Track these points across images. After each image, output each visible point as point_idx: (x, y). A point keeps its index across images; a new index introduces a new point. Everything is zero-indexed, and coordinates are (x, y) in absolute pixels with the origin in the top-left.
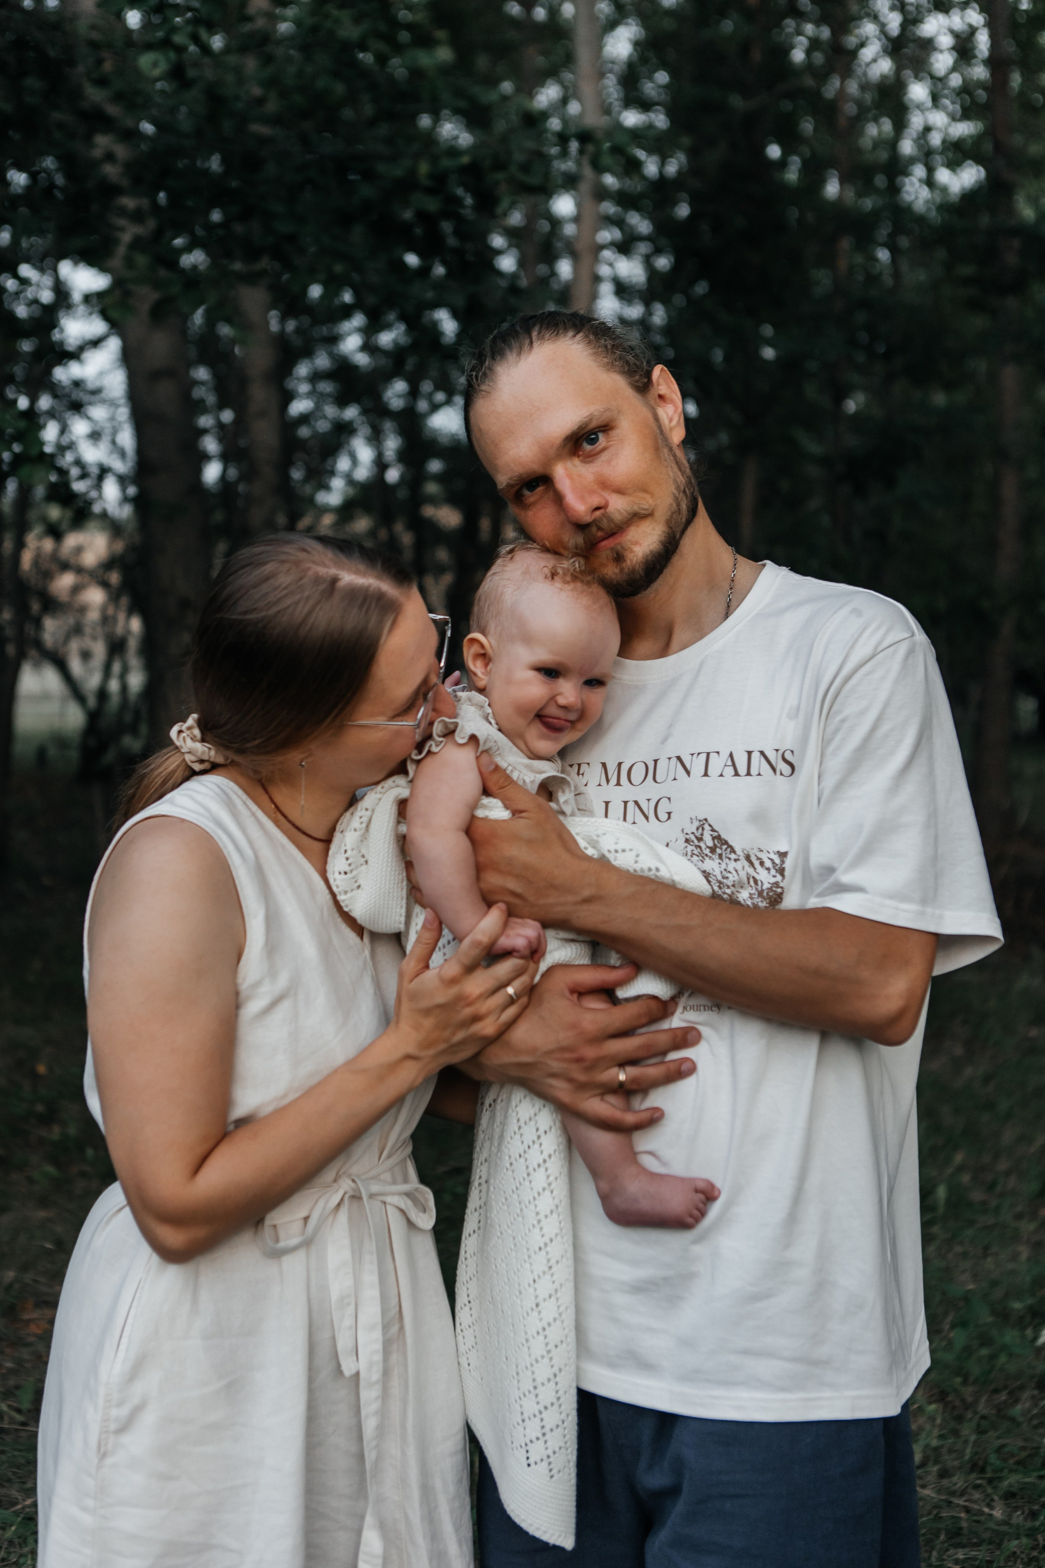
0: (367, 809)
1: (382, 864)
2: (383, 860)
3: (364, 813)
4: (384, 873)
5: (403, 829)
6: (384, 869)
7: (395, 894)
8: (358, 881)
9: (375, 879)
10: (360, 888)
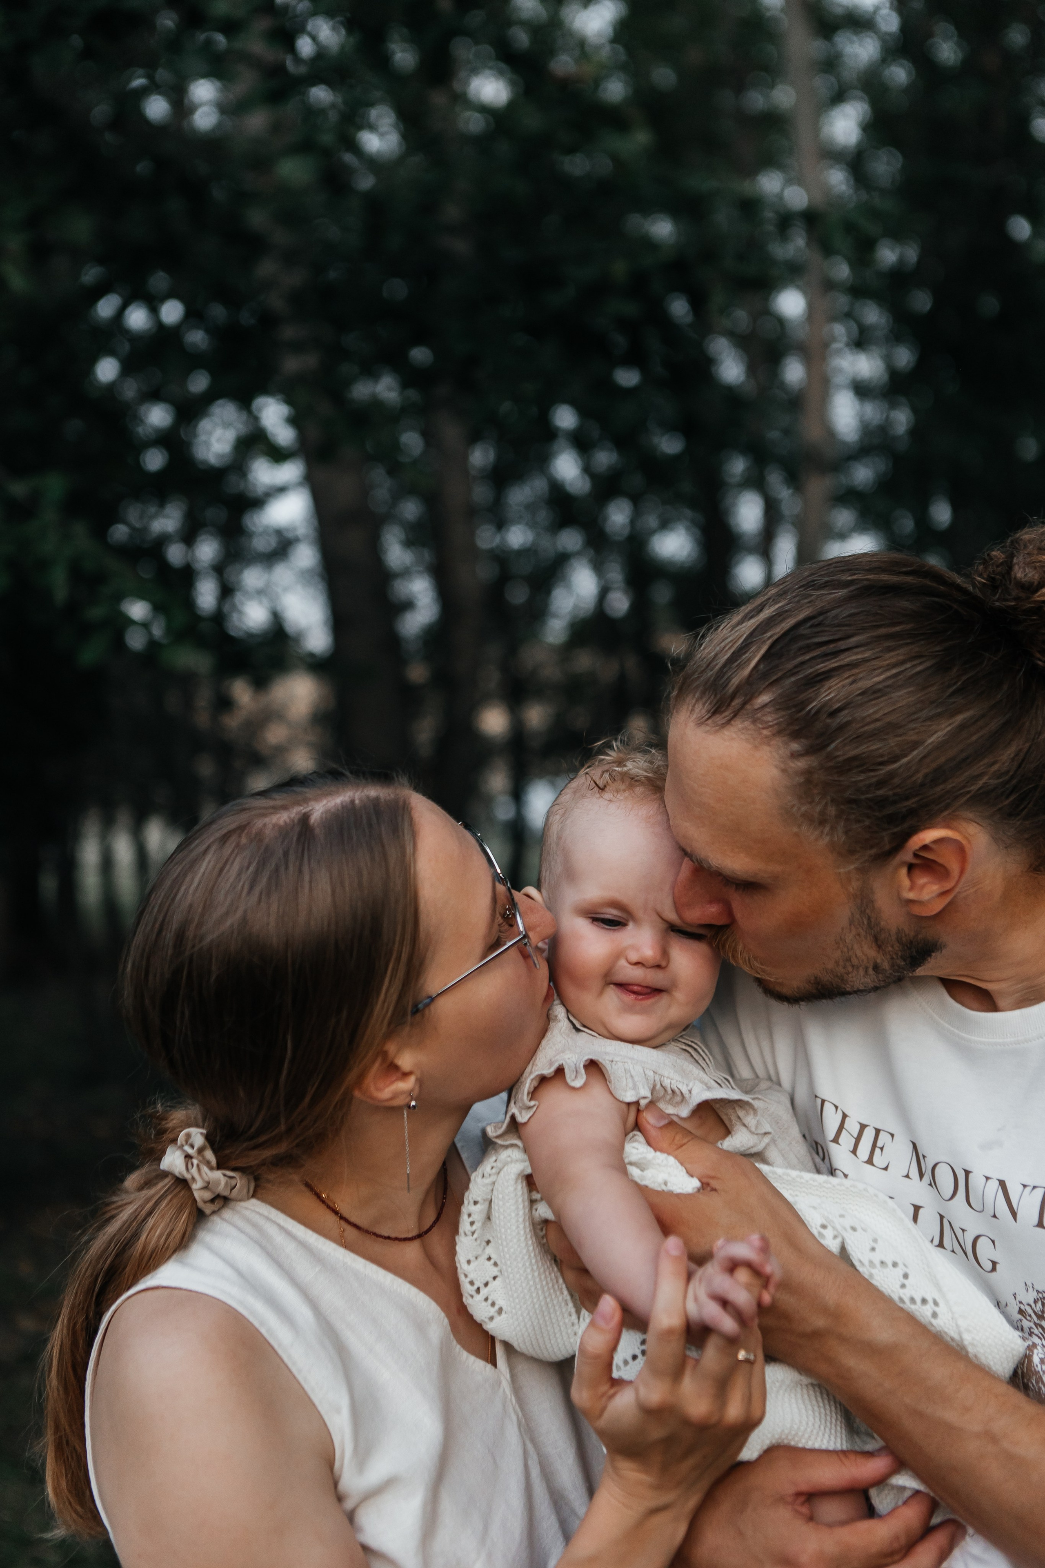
0: (475, 1203)
1: (525, 1271)
2: (524, 1265)
3: (473, 1209)
4: (531, 1283)
5: (544, 1211)
6: (530, 1277)
7: (555, 1302)
8: (497, 1302)
9: (522, 1295)
10: (503, 1312)
